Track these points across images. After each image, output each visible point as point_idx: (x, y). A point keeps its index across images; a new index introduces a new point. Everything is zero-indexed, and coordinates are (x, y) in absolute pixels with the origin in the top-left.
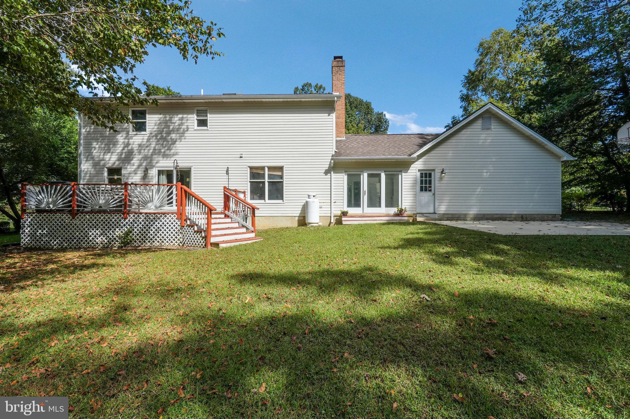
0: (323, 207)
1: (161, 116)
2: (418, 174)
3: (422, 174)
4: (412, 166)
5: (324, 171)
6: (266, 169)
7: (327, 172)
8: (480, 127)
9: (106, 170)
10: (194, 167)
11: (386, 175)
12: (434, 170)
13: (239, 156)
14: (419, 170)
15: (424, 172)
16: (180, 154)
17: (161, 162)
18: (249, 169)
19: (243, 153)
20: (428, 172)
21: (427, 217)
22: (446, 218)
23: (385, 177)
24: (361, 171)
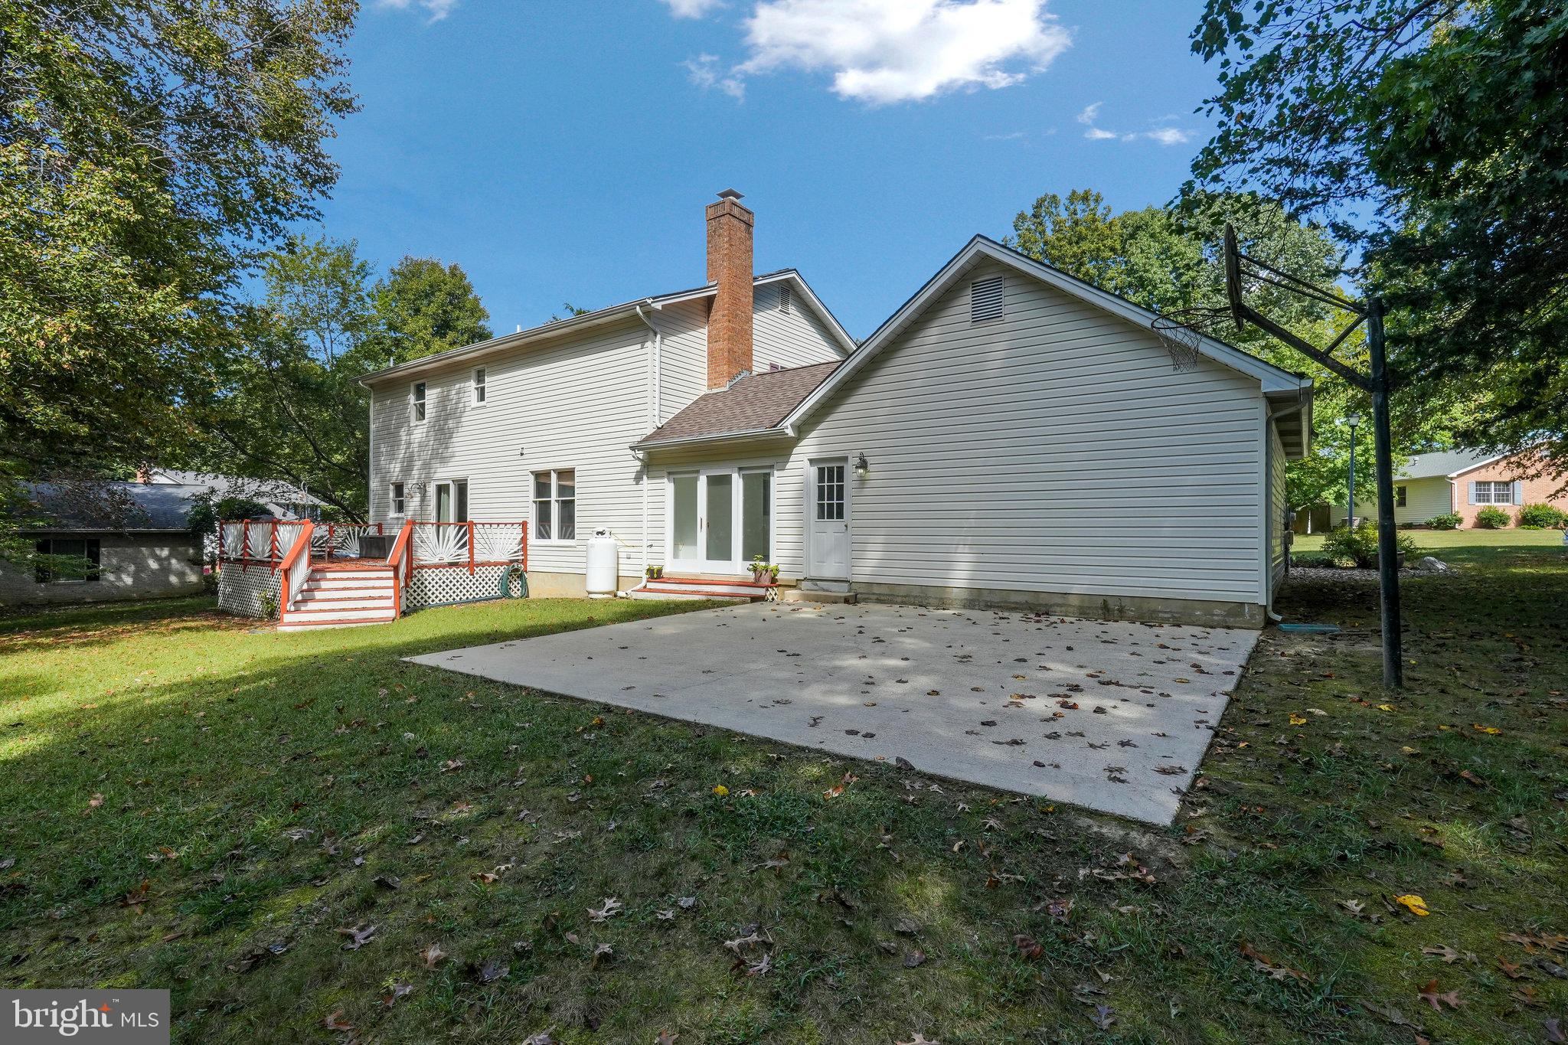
0: (633, 555)
1: (439, 390)
2: (813, 471)
3: (821, 471)
4: (795, 450)
5: (633, 476)
6: (554, 476)
7: (638, 479)
8: (969, 316)
9: (392, 487)
10: (471, 477)
11: (745, 477)
12: (845, 459)
13: (519, 452)
14: (812, 461)
15: (825, 465)
16: (457, 454)
17: (439, 470)
18: (532, 478)
19: (524, 446)
20: (835, 465)
21: (824, 590)
22: (875, 597)
23: (741, 481)
24: (693, 472)
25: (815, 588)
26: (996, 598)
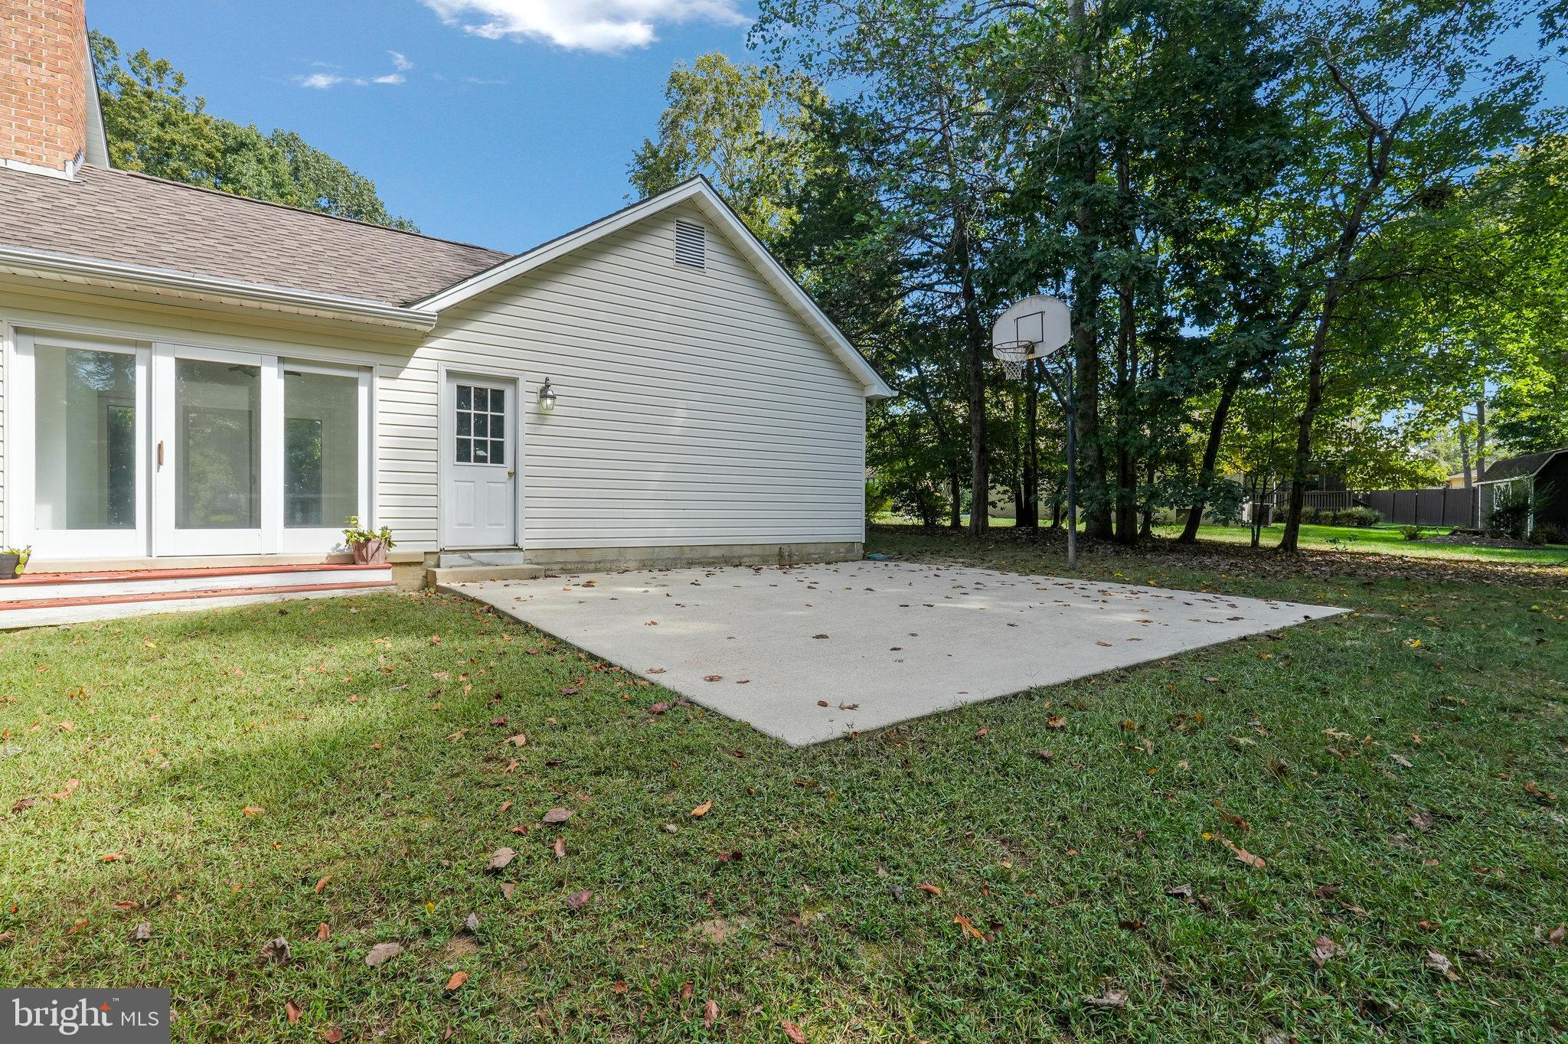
2: (448, 393)
3: (463, 390)
4: (420, 352)
8: (670, 253)
12: (513, 381)
14: (452, 376)
15: (471, 384)
20: (489, 386)
21: (483, 564)
22: (560, 567)
23: (280, 383)
24: (136, 344)
25: (469, 562)
26: (696, 555)
